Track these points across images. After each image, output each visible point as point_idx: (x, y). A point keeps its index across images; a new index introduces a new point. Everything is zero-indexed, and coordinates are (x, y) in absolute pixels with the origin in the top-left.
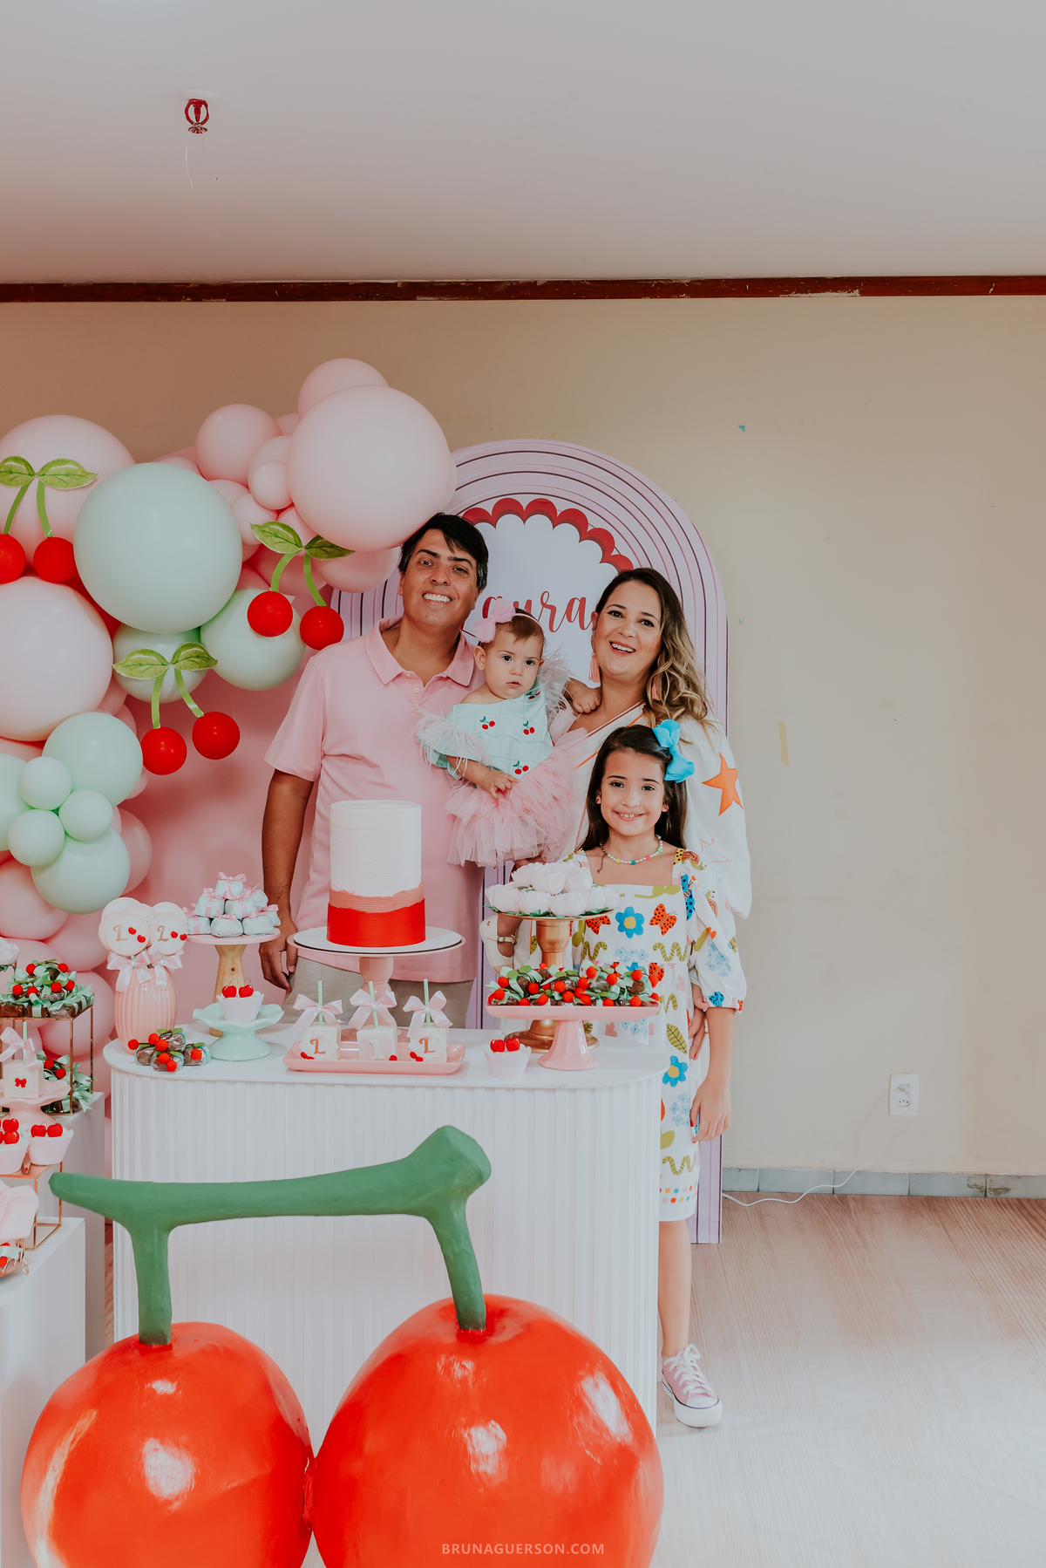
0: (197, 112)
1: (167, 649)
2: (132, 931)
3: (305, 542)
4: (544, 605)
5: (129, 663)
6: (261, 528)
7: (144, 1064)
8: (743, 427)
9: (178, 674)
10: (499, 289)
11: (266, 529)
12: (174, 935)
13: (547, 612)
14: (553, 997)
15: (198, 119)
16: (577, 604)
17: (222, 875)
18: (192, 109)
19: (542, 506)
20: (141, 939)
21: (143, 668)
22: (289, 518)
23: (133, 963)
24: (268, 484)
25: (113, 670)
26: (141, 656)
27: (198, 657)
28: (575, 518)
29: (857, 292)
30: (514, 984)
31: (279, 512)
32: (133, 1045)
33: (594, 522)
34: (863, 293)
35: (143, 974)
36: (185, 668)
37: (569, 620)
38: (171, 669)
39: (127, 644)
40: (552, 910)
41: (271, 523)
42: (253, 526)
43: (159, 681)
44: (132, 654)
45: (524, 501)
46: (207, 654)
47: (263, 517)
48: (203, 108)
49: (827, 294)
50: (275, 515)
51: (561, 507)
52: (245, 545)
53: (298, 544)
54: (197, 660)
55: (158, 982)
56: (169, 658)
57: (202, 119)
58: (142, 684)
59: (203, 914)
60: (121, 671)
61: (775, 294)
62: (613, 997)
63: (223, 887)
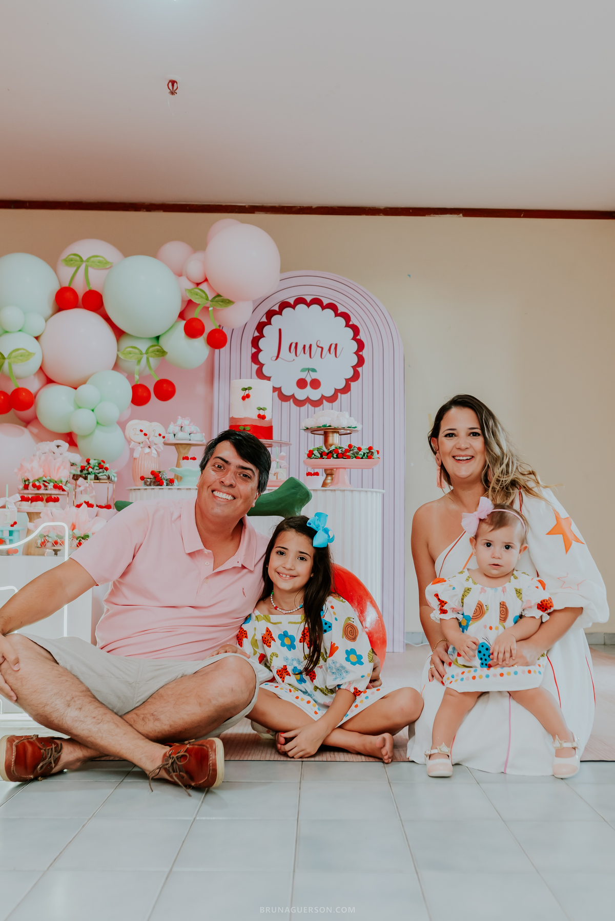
0: (173, 85)
1: (143, 346)
2: (141, 431)
3: (210, 298)
4: (318, 346)
5: (125, 352)
6: (190, 291)
7: (147, 485)
8: (409, 276)
9: (148, 359)
10: (294, 209)
11: (192, 291)
12: (160, 435)
13: (320, 349)
14: (334, 457)
15: (173, 88)
16: (333, 347)
17: (180, 417)
18: (170, 84)
19: (317, 301)
20: (145, 435)
21: (131, 355)
22: (204, 286)
23: (141, 445)
24: (195, 269)
25: (118, 356)
26: (131, 349)
27: (158, 351)
28: (332, 307)
29: (461, 215)
30: (316, 452)
31: (198, 284)
32: (142, 478)
33: (341, 309)
34: (465, 215)
35: (147, 450)
36: (151, 357)
37: (330, 353)
38: (145, 357)
39: (126, 343)
40: (332, 425)
41: (195, 288)
42: (186, 290)
43: (139, 361)
44: (127, 348)
45: (308, 299)
46: (162, 349)
47: (191, 286)
48: (175, 84)
49: (448, 215)
50: (195, 285)
51: (326, 302)
52: (183, 301)
53: (207, 299)
54: (157, 353)
55: (153, 455)
56: (144, 351)
57: (175, 88)
58: (130, 363)
59: (171, 432)
60: (121, 356)
61: (424, 215)
62: (361, 456)
63: (180, 421)
